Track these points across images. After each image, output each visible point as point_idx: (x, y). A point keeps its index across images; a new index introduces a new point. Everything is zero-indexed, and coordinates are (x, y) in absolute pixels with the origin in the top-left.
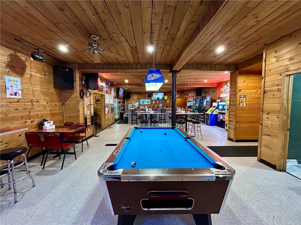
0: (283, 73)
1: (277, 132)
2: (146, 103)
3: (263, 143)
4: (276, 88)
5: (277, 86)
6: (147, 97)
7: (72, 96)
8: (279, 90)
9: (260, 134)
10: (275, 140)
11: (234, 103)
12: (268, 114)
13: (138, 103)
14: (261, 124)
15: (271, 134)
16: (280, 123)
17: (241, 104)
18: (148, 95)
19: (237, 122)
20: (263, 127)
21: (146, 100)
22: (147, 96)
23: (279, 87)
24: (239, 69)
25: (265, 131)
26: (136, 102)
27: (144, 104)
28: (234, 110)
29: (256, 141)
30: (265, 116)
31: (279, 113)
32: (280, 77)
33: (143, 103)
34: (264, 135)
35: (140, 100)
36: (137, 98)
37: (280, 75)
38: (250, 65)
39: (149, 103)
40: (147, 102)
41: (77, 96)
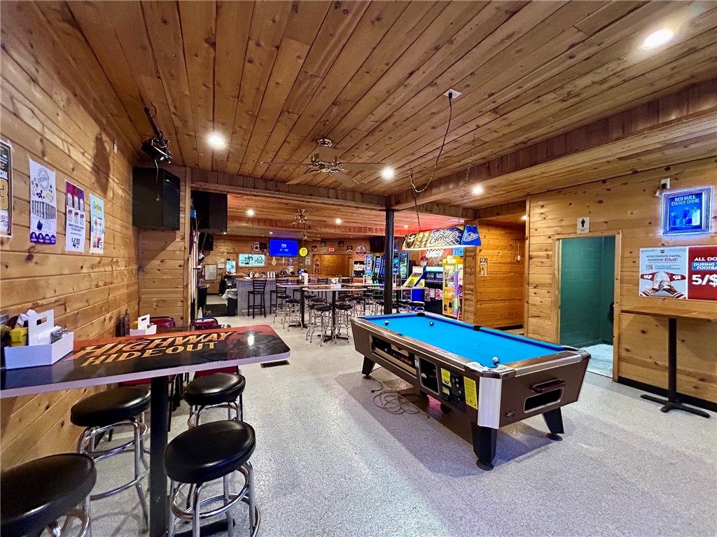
0: (553, 235)
1: (548, 311)
2: (253, 264)
3: (531, 328)
4: (543, 254)
5: (546, 251)
6: (257, 248)
7: (168, 249)
8: (548, 257)
9: (526, 316)
10: (547, 322)
11: (473, 270)
12: (535, 287)
13: (234, 263)
14: (527, 302)
15: (541, 315)
16: (553, 299)
17: (482, 273)
18: (261, 244)
19: (478, 301)
20: (530, 306)
21: (255, 257)
22: (258, 246)
23: (550, 253)
24: (480, 217)
25: (533, 311)
26: (229, 260)
27: (250, 265)
28: (473, 281)
29: (520, 327)
30: (532, 290)
31: (551, 287)
32: (550, 241)
33: (248, 263)
34: (532, 316)
35: (238, 256)
36: (232, 251)
37: (550, 237)
38: (498, 214)
39: (263, 264)
40: (257, 260)
41: (183, 249)
